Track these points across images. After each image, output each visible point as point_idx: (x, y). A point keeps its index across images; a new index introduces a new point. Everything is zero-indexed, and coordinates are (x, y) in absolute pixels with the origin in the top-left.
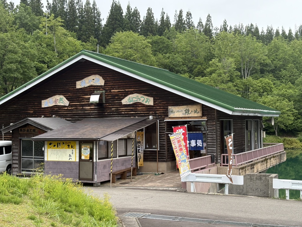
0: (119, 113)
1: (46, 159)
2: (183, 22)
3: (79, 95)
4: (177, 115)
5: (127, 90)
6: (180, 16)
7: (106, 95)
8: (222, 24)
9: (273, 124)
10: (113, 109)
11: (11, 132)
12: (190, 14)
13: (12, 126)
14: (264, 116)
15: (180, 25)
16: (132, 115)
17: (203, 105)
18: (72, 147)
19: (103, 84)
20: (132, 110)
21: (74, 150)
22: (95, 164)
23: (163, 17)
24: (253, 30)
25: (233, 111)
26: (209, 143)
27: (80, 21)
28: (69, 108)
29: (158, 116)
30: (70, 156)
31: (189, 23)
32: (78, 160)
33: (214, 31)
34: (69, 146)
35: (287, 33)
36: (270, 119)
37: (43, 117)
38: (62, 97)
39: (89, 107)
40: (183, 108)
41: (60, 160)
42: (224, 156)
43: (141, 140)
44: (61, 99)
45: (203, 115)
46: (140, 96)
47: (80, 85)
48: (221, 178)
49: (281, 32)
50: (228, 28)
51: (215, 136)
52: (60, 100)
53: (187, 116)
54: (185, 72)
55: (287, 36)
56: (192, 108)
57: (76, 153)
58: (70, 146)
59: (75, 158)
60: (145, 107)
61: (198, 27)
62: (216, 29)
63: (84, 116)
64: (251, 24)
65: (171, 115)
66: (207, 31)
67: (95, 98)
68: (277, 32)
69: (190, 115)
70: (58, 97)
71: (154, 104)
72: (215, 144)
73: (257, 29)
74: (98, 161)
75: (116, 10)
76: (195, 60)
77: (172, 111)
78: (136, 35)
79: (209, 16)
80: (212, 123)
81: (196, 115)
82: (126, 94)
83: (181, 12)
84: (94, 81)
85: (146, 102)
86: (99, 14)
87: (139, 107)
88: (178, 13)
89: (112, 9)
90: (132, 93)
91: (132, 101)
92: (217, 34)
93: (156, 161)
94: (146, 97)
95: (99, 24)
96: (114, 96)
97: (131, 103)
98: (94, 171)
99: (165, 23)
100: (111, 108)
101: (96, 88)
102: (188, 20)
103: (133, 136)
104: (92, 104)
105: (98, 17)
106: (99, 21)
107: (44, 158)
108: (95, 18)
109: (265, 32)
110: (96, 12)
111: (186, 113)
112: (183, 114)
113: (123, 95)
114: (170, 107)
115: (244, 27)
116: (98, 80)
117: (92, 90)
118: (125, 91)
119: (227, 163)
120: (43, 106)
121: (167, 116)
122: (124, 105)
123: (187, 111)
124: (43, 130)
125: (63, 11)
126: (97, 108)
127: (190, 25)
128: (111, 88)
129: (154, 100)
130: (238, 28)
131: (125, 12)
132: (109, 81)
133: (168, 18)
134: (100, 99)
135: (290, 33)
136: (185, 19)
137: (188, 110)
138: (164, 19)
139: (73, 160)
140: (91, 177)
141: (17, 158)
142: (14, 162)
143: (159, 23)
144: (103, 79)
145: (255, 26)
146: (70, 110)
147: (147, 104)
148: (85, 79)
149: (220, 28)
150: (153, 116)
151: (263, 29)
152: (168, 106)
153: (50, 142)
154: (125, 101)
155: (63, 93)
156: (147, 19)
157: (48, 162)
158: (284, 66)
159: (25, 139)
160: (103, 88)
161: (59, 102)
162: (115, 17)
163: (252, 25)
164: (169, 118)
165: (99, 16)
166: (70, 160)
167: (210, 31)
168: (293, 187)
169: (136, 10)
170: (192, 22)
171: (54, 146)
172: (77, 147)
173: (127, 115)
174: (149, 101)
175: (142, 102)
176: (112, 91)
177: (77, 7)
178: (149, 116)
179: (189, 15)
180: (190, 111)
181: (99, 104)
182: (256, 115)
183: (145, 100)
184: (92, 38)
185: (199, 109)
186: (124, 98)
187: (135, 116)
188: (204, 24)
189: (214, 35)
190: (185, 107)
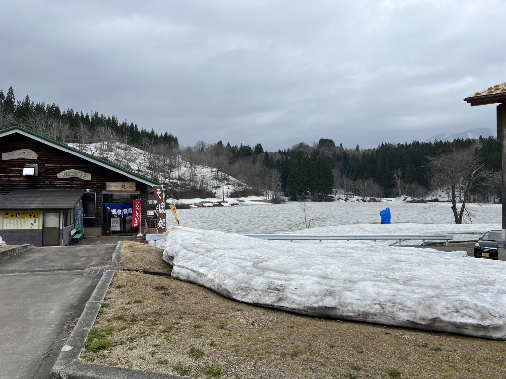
0: (53, 186)
3: (5, 166)
4: (113, 189)
5: (63, 165)
7: (38, 168)
8: (25, 98)
10: (46, 181)
16: (68, 188)
18: (34, 217)
19: (36, 158)
20: (68, 184)
21: (37, 219)
22: (61, 231)
29: (96, 189)
30: (32, 224)
32: (41, 228)
39: (18, 179)
40: (120, 184)
41: (20, 228)
45: (137, 190)
46: (77, 171)
47: (7, 157)
50: (30, 103)
53: (123, 190)
56: (127, 184)
57: (39, 222)
59: (38, 227)
60: (82, 181)
65: (109, 189)
66: (9, 103)
67: (28, 171)
69: (126, 190)
71: (91, 179)
74: (64, 228)
77: (109, 186)
79: (11, 89)
80: (144, 196)
81: (131, 189)
82: (63, 169)
84: (25, 154)
85: (84, 177)
87: (76, 181)
90: (68, 168)
91: (69, 175)
92: (19, 107)
94: (83, 173)
96: (48, 170)
97: (68, 177)
98: (61, 237)
100: (44, 181)
101: (27, 162)
104: (25, 176)
111: (122, 187)
112: (119, 189)
113: (59, 169)
114: (107, 183)
116: (29, 154)
117: (23, 163)
118: (61, 166)
119: (154, 226)
121: (105, 189)
122: (60, 178)
123: (123, 186)
126: (27, 180)
128: (45, 162)
129: (92, 175)
132: (43, 156)
134: (35, 172)
135: (87, 116)
137: (124, 186)
139: (35, 228)
144: (36, 154)
147: (85, 179)
148: (13, 152)
149: (22, 102)
150: (90, 189)
152: (105, 182)
153: (6, 212)
154: (61, 175)
157: (3, 231)
160: (36, 162)
164: (106, 191)
166: (32, 228)
167: (12, 102)
171: (12, 216)
173: (62, 188)
174: (88, 177)
175: (80, 177)
176: (46, 165)
178: (86, 189)
180: (126, 187)
181: (34, 177)
183: (83, 175)
185: (133, 184)
186: (59, 173)
187: (71, 189)
188: (6, 95)
190: (122, 183)
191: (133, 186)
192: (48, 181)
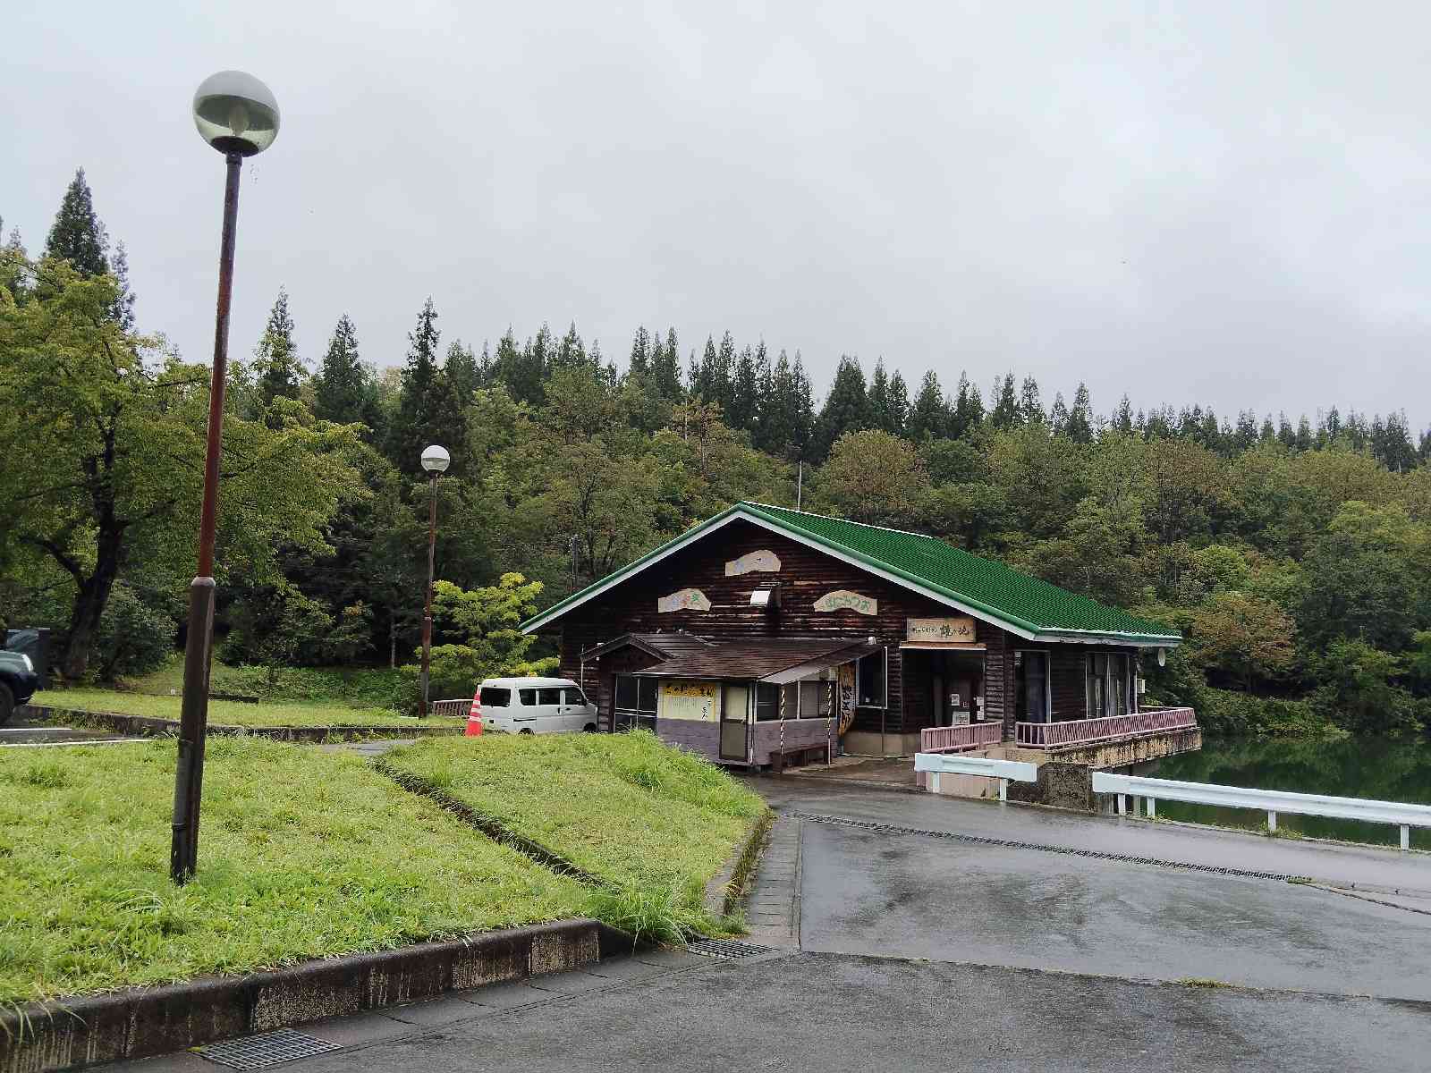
0: (807, 630)
1: (659, 716)
2: (1015, 404)
3: (730, 589)
4: (924, 636)
5: (824, 582)
6: (1008, 391)
7: (782, 590)
8: (1119, 409)
9: (1162, 664)
10: (796, 619)
11: (598, 659)
12: (1034, 385)
13: (601, 648)
14: (1142, 645)
15: (1007, 413)
16: (833, 634)
17: (977, 620)
18: (708, 694)
19: (778, 569)
20: (833, 624)
22: (750, 729)
23: (963, 394)
24: (1200, 423)
25: (1037, 633)
26: (989, 698)
27: (763, 405)
28: (710, 615)
29: (887, 637)
31: (1029, 406)
32: (718, 719)
33: (1094, 427)
34: (702, 690)
35: (1295, 430)
36: (1154, 653)
37: (660, 633)
38: (697, 591)
39: (749, 616)
40: (938, 624)
42: (1021, 727)
43: (851, 685)
44: (696, 598)
45: (978, 639)
46: (850, 594)
47: (733, 569)
48: (992, 766)
49: (1277, 429)
50: (1133, 420)
51: (1002, 684)
52: (693, 600)
53: (944, 640)
54: (1014, 528)
55: (1294, 438)
56: (954, 625)
57: (715, 705)
58: (705, 692)
59: (713, 716)
60: (859, 617)
61: (1052, 417)
62: (1101, 421)
63: (738, 633)
64: (1197, 406)
65: (912, 636)
66: (1077, 428)
67: (760, 597)
68: (1268, 429)
69: (951, 640)
70: (689, 593)
71: (878, 613)
72: (1002, 700)
73: (1211, 421)
74: (755, 722)
75: (849, 378)
76: (1039, 498)
77: (914, 629)
78: (892, 440)
79: (1082, 390)
80: (995, 657)
81: (963, 639)
82: (823, 591)
83: (1009, 382)
84: (760, 562)
85: (862, 608)
86: (806, 389)
87: (849, 618)
88: (1003, 384)
89: (839, 377)
90: (835, 588)
91: (834, 605)
92: (1102, 433)
93: (879, 731)
94: (862, 598)
95: (807, 411)
96: (799, 594)
97: (833, 609)
98: (749, 743)
99: (969, 408)
100: (793, 618)
101: (763, 578)
102: (1027, 400)
103: (832, 675)
104: (754, 609)
105: (804, 396)
106: (807, 404)
107: (655, 714)
108: (799, 396)
109: (1235, 427)
110: (800, 383)
111: (943, 633)
112: (937, 636)
113: (818, 592)
114: (909, 620)
115: (1177, 415)
116: (767, 561)
117: (754, 580)
118: (822, 584)
120: (661, 610)
121: (905, 638)
122: (818, 612)
123: (946, 630)
124: (657, 658)
125: (726, 382)
126: (765, 617)
127: (1033, 411)
128: (794, 576)
129: (878, 604)
130: (1159, 417)
131: (869, 381)
132: (790, 563)
133: (976, 395)
134: (772, 599)
136: (1020, 399)
137: (948, 629)
138: (967, 397)
139: (711, 719)
140: (744, 756)
141: (607, 712)
142: (601, 718)
143: (954, 407)
144: (780, 559)
145: (1205, 413)
146: (711, 620)
147: (864, 612)
148: (743, 558)
149: (1111, 419)
150: (876, 637)
151: (1228, 422)
152: (906, 618)
154: (822, 605)
155: (700, 584)
156: (923, 398)
157: (663, 720)
158: (1276, 517)
159: (625, 673)
160: (777, 578)
161: (692, 604)
162: (847, 396)
163: (1197, 411)
164: (909, 642)
165: (808, 394)
166: (705, 719)
167: (1085, 425)
168: (1131, 790)
169: (898, 379)
170: (1039, 405)
171: (676, 689)
172: (719, 693)
173: (822, 634)
174: (869, 607)
175: (855, 609)
176: (796, 583)
177: (757, 376)
178: (868, 636)
179: (1031, 387)
180: (951, 631)
181: (770, 610)
182: (1106, 641)
183: (862, 604)
184: (789, 444)
185: (969, 626)
186: (818, 599)
187: (840, 636)
188: (1070, 407)
189: (1095, 436)
190: (942, 620)
191: (969, 628)
192: (799, 620)
